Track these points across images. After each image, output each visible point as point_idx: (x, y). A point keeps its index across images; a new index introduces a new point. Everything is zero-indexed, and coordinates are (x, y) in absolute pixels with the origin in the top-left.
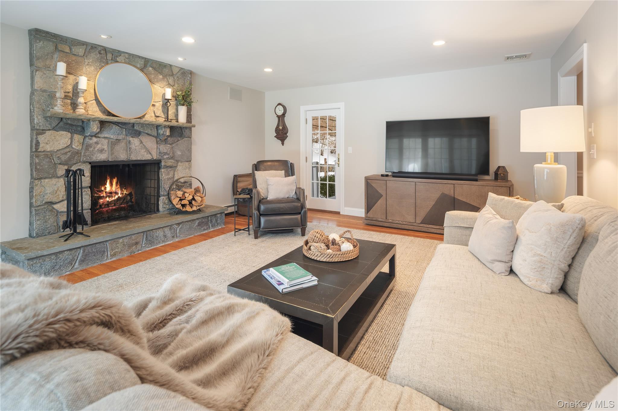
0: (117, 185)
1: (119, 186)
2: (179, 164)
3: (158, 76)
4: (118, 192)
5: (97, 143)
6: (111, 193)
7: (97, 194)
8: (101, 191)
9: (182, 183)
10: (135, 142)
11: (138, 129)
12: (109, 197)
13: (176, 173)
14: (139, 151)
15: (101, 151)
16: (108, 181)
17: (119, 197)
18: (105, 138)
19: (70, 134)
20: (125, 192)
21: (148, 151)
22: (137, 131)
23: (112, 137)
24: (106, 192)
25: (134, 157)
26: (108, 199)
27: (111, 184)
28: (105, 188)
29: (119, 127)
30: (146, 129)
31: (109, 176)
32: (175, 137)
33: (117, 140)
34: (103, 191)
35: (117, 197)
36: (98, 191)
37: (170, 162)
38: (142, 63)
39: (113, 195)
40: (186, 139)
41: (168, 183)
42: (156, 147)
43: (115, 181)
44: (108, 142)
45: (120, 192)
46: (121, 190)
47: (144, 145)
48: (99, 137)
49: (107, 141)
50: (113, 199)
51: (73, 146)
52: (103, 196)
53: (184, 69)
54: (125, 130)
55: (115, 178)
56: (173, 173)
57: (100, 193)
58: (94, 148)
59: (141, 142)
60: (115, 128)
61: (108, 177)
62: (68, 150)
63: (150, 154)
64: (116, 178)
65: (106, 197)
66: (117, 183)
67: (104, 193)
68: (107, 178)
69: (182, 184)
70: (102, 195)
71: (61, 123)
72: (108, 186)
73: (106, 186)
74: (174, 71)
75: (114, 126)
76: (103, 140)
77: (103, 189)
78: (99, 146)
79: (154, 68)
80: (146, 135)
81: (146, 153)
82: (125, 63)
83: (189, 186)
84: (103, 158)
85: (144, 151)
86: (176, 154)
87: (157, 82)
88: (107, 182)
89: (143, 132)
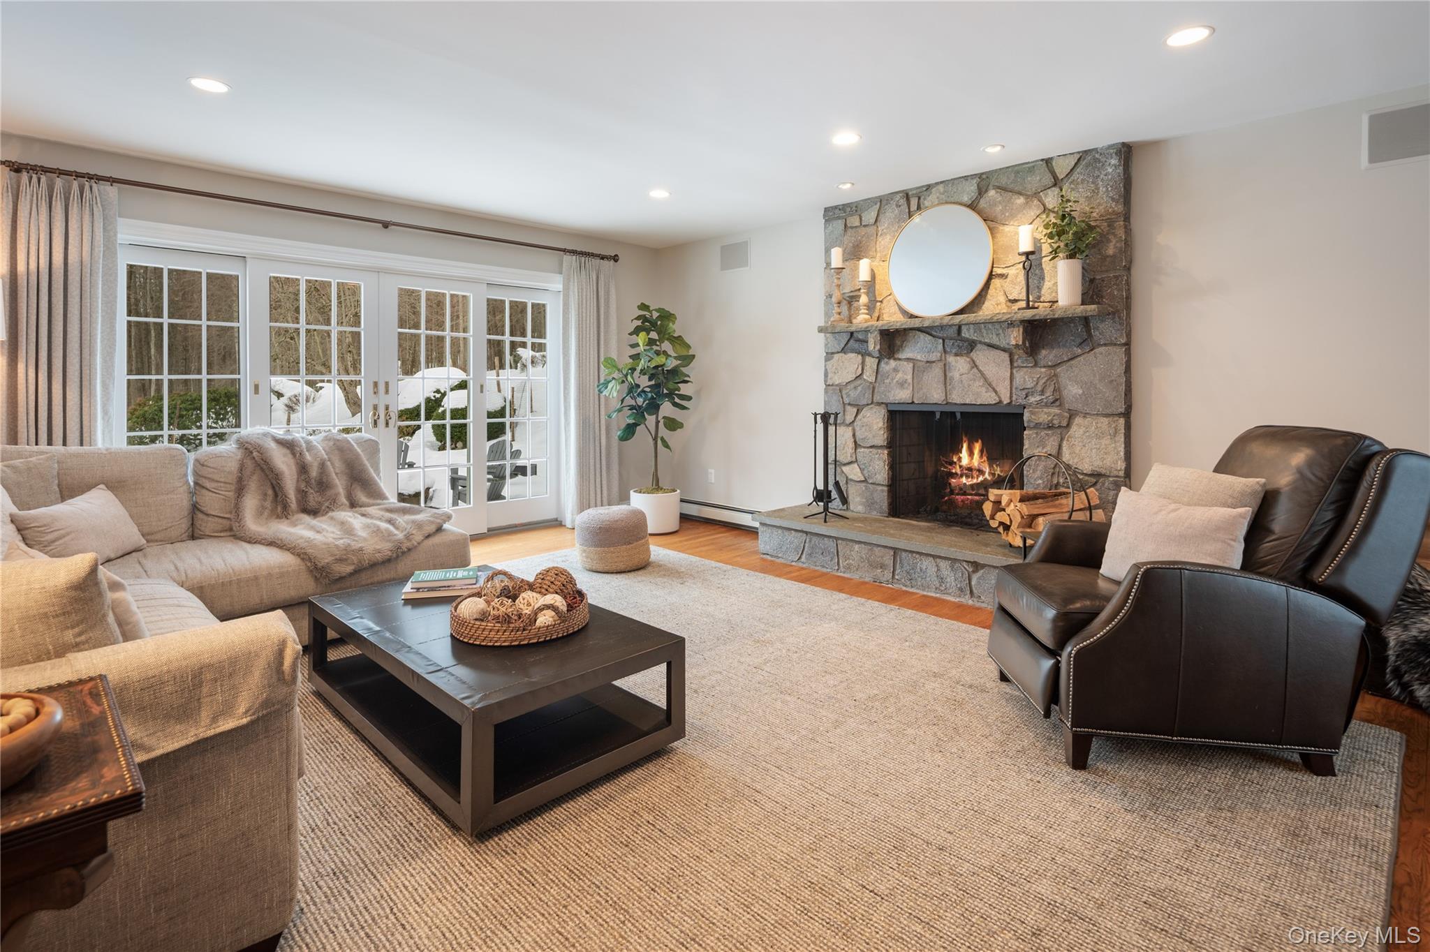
0: (981, 456)
1: (985, 458)
2: (1078, 420)
3: (1013, 203)
4: (984, 469)
5: (896, 370)
6: (970, 469)
7: (947, 468)
8: (952, 463)
9: (1086, 475)
10: (959, 365)
11: (967, 336)
12: (967, 477)
13: (1065, 443)
14: (969, 386)
15: (902, 384)
16: (965, 446)
17: (985, 479)
18: (908, 360)
19: (860, 357)
20: (998, 471)
21: (990, 385)
22: (966, 340)
23: (919, 358)
24: (960, 467)
25: (956, 398)
26: (964, 480)
27: (971, 454)
28: (960, 459)
29: (930, 337)
30: (985, 335)
31: (966, 436)
32: (1064, 346)
33: (928, 362)
34: (955, 463)
35: (981, 479)
36: (946, 462)
37: (1046, 413)
38: (972, 188)
39: (975, 473)
40: (1102, 349)
41: (1040, 468)
42: (1009, 375)
43: (977, 447)
44: (914, 366)
45: (987, 470)
46: (991, 466)
47: (980, 371)
48: (900, 359)
49: (911, 365)
50: (975, 481)
51: (865, 377)
52: (956, 474)
53: (1095, 150)
54: (941, 341)
55: (977, 441)
56: (1056, 444)
57: (950, 467)
58: (892, 379)
59: (974, 365)
60: (924, 339)
61: (964, 439)
62: (859, 382)
63: (996, 392)
64: (980, 441)
65: (962, 476)
66: (981, 451)
67: (958, 467)
68: (962, 440)
69: (1087, 478)
70: (954, 471)
71: (852, 341)
72: (964, 454)
73: (961, 455)
74: (1058, 171)
75: (922, 336)
76: (905, 363)
77: (955, 460)
78: (900, 375)
79: (1002, 189)
80: (986, 348)
81: (984, 389)
82: (940, 204)
83: (1111, 486)
84: (904, 397)
85: (981, 384)
86: (1065, 393)
87: (1012, 216)
88: (962, 447)
89: (981, 342)
